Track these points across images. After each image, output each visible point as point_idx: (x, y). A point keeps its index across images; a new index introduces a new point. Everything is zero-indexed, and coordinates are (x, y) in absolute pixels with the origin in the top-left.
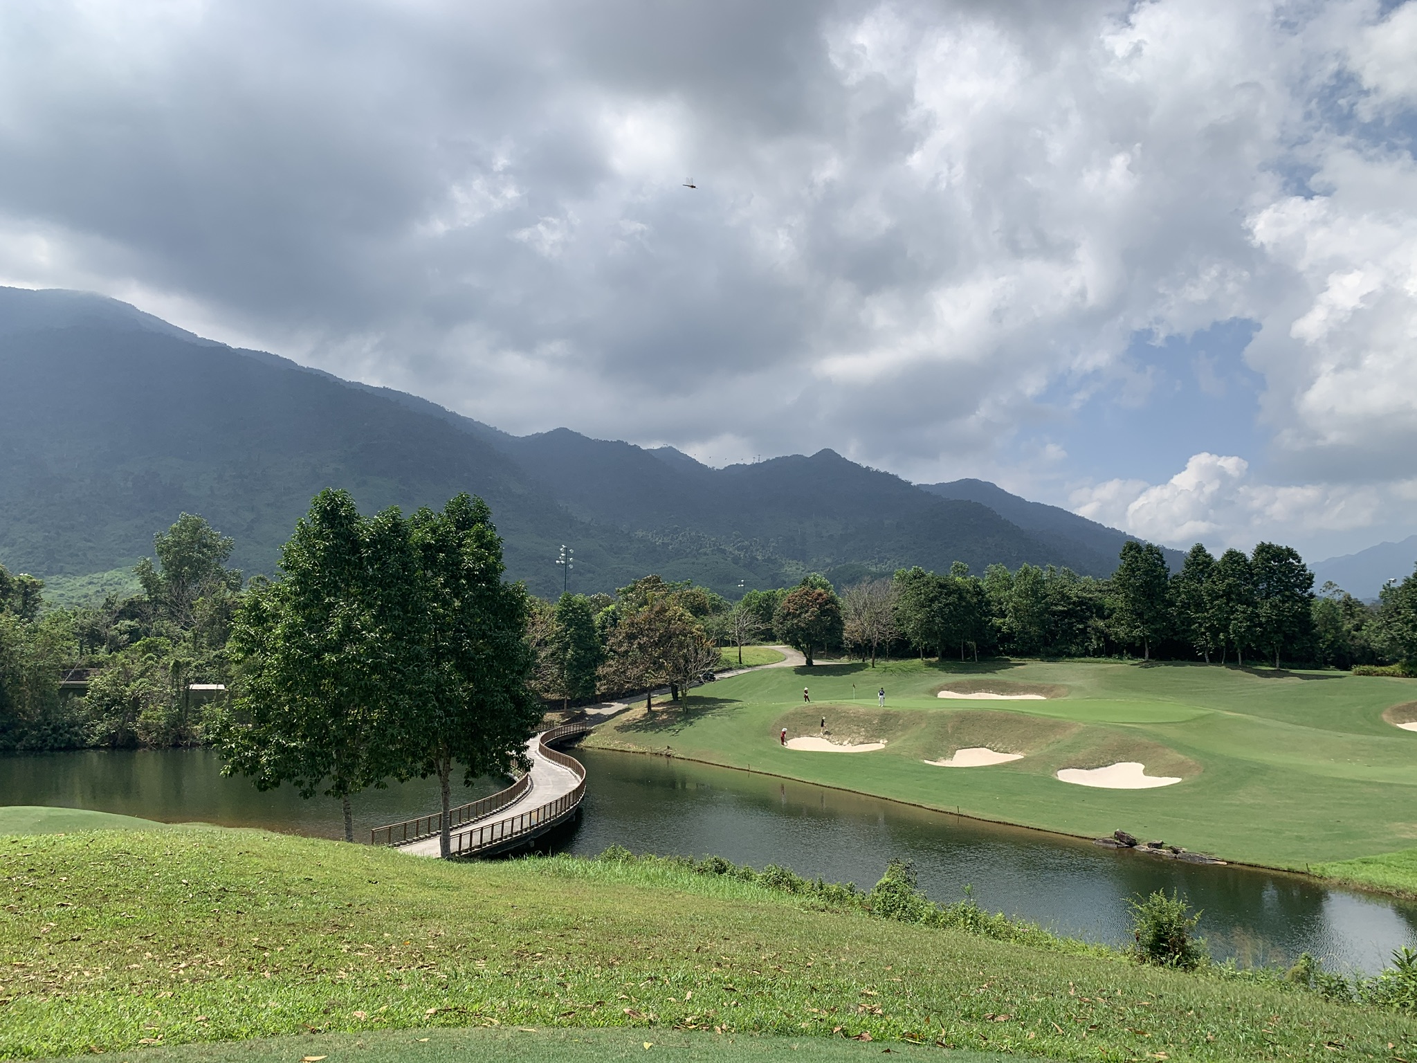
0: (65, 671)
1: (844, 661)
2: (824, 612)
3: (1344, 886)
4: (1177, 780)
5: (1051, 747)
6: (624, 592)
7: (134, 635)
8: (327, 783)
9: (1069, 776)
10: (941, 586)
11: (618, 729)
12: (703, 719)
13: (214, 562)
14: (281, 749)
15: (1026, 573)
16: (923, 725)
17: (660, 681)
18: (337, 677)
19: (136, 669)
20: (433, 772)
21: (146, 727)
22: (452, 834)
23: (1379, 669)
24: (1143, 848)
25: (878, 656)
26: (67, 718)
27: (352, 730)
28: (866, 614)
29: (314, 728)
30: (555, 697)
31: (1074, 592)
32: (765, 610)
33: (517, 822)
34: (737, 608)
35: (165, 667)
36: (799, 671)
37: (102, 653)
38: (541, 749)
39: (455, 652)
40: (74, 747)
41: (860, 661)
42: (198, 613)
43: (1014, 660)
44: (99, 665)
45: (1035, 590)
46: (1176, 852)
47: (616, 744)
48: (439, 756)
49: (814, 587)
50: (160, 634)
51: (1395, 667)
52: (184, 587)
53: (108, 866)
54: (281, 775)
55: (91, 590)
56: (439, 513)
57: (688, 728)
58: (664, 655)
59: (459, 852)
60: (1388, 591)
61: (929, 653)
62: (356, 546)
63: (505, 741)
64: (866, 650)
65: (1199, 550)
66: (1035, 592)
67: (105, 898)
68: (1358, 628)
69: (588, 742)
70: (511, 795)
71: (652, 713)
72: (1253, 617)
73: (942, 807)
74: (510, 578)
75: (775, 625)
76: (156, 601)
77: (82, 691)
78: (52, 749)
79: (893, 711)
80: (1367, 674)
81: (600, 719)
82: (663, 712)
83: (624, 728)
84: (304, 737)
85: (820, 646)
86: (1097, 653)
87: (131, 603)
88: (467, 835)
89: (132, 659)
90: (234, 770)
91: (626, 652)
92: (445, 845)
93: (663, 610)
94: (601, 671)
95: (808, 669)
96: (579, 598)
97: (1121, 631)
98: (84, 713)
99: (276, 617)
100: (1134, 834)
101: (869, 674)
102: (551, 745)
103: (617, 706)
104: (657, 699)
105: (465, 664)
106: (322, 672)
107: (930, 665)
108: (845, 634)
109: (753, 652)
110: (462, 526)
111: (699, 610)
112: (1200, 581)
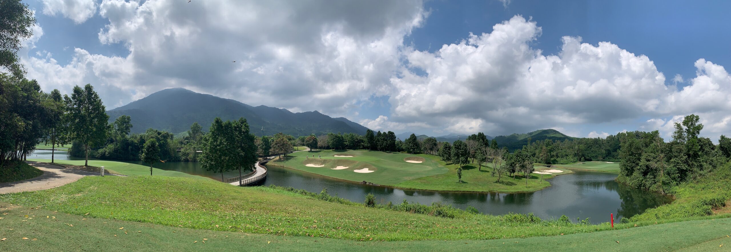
0: (178, 148)
1: (318, 150)
2: (314, 141)
3: (397, 188)
4: (373, 171)
5: (353, 166)
6: (275, 135)
7: (188, 142)
8: (219, 170)
9: (356, 171)
10: (336, 136)
11: (273, 161)
12: (290, 160)
13: (200, 130)
14: (210, 164)
15: (351, 134)
16: (331, 162)
17: (282, 153)
18: (220, 151)
19: (188, 148)
20: (238, 169)
21: (190, 158)
22: (242, 180)
23: (404, 152)
24: (367, 184)
25: (324, 149)
26: (178, 156)
27: (223, 160)
28: (322, 141)
29: (216, 160)
30: (262, 155)
31: (358, 138)
32: (303, 140)
33: (254, 179)
34: (297, 140)
35: (192, 148)
36: (309, 151)
37: (183, 146)
38: (259, 165)
39: (241, 146)
40: (179, 161)
41: (320, 150)
42: (197, 139)
43: (348, 150)
44: (183, 147)
45: (352, 137)
46: (373, 184)
47: (273, 164)
48: (239, 166)
49: (312, 136)
50: (191, 142)
51: (406, 152)
52: (195, 134)
53: (181, 184)
54: (211, 169)
55: (182, 135)
56: (238, 120)
57: (287, 162)
58: (283, 147)
59: (243, 184)
60: (406, 140)
61: (333, 148)
62: (222, 127)
63: (251, 164)
64: (322, 148)
65: (379, 132)
66: (352, 138)
67: (181, 190)
68: (401, 145)
69: (267, 164)
70: (253, 173)
71: (280, 159)
72: (387, 143)
73: (334, 177)
74: (251, 133)
75: (305, 143)
76: (191, 137)
77: (180, 152)
78: (176, 161)
79: (326, 159)
80: (402, 153)
81: (270, 159)
82: (282, 158)
83: (275, 161)
84: (215, 162)
85: (313, 147)
86: (362, 149)
87: (187, 137)
88: (245, 181)
89: (187, 147)
90: (203, 167)
91: (275, 147)
92: (240, 183)
93: (283, 139)
94: (270, 150)
95: (311, 151)
96: (266, 136)
97: (366, 145)
98: (181, 155)
99: (209, 140)
100: (366, 181)
101: (322, 152)
102: (261, 164)
103: (273, 157)
104: (281, 156)
105: (243, 149)
106: (217, 150)
107: (333, 151)
108: (318, 145)
109: (300, 148)
110: (242, 123)
111: (290, 139)
112: (379, 137)
